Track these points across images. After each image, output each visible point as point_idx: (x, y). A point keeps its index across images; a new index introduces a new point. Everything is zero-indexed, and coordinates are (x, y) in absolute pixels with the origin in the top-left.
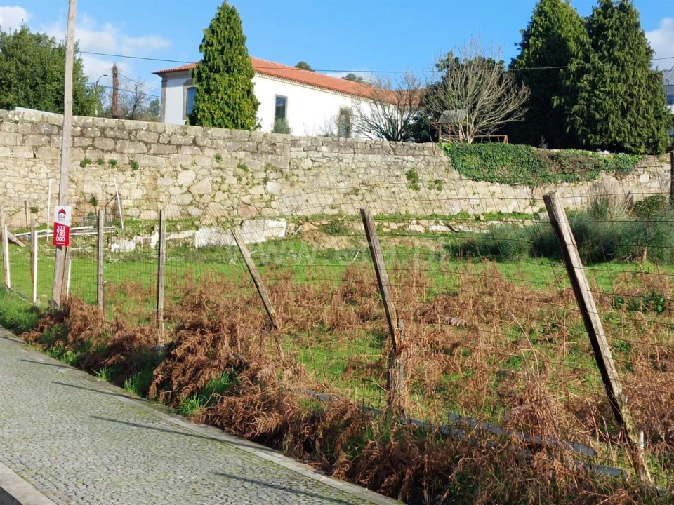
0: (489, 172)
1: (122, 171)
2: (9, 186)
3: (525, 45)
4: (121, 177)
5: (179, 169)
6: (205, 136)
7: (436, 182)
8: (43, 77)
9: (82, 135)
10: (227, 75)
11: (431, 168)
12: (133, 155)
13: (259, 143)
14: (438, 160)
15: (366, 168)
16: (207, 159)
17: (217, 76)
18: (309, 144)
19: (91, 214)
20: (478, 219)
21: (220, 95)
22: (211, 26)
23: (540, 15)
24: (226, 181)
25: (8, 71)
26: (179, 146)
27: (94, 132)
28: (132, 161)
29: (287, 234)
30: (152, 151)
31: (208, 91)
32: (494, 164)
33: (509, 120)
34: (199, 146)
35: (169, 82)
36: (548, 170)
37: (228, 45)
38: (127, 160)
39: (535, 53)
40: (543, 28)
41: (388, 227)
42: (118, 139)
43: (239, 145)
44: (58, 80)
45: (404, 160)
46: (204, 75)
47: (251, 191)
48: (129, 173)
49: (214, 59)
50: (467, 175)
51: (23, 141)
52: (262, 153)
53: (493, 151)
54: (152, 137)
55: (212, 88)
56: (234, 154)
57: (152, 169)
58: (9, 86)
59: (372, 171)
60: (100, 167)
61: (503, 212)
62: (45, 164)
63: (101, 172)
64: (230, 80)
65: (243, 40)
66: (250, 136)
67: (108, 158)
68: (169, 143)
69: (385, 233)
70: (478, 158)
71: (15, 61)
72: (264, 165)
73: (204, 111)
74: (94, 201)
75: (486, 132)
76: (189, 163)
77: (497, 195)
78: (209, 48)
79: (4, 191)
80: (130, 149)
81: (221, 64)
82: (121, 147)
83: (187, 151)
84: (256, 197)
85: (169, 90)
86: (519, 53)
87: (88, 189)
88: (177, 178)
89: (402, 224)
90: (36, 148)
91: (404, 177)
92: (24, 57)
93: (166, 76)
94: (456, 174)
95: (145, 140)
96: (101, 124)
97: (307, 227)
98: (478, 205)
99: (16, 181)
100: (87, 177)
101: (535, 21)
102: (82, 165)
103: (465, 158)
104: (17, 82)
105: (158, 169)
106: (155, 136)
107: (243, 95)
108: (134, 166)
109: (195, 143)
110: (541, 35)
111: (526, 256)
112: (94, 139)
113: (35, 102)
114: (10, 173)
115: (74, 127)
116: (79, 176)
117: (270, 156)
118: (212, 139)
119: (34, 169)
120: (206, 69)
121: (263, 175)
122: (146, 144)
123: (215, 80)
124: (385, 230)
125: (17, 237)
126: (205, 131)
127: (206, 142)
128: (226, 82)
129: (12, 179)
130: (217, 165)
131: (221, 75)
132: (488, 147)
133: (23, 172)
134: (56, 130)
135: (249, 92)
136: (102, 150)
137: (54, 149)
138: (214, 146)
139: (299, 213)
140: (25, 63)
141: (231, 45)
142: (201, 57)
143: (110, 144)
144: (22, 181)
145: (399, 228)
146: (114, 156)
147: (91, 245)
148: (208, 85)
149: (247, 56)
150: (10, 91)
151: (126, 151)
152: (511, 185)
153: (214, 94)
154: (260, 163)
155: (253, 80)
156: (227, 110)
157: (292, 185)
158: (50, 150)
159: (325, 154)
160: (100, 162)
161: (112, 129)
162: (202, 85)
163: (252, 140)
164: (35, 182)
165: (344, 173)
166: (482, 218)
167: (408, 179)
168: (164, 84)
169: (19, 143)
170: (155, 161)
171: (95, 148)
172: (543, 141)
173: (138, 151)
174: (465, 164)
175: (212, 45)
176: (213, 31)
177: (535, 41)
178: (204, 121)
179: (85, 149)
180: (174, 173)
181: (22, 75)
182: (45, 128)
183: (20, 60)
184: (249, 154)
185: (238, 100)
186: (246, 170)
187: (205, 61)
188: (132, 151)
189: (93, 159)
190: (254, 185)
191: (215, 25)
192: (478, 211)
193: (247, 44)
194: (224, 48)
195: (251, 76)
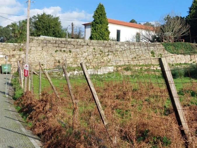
0: (177, 51)
1: (67, 53)
2: (35, 58)
3: (190, 12)
4: (67, 55)
5: (83, 52)
6: (90, 43)
7: (160, 54)
8: (49, 27)
9: (55, 43)
10: (100, 24)
11: (158, 50)
12: (70, 49)
13: (106, 44)
14: (161, 48)
15: (138, 51)
16: (91, 49)
17: (98, 25)
18: (121, 44)
19: (58, 65)
20: (173, 65)
21: (98, 30)
22: (96, 11)
23: (194, 3)
24: (97, 56)
25: (40, 25)
26: (83, 46)
27: (59, 42)
28: (70, 50)
29: (114, 71)
30: (75, 47)
31: (95, 29)
32: (178, 48)
33: (184, 35)
34: (89, 46)
35: (87, 27)
36: (195, 50)
37: (101, 16)
38: (68, 50)
39: (193, 14)
40: (195, 7)
41: (144, 68)
42: (66, 44)
43: (100, 45)
44: (54, 27)
45: (150, 48)
46: (94, 25)
47: (104, 58)
48: (69, 54)
49: (97, 20)
50: (170, 52)
51: (39, 45)
52: (107, 47)
53: (178, 45)
54: (75, 43)
55: (96, 28)
56: (99, 48)
57: (75, 52)
58: (40, 30)
59: (140, 52)
60: (61, 52)
61: (181, 63)
62: (45, 52)
63: (61, 54)
64: (101, 26)
65: (105, 14)
66: (103, 42)
67: (63, 49)
68: (80, 45)
69: (144, 70)
70: (173, 47)
71: (42, 22)
72: (108, 50)
73: (94, 35)
74: (59, 62)
75: (176, 39)
76: (86, 51)
77: (179, 58)
78: (95, 17)
79: (34, 59)
80: (69, 47)
81: (99, 21)
82: (67, 46)
83: (85, 47)
84: (105, 60)
85: (87, 29)
86: (188, 14)
87: (57, 58)
88: (82, 55)
89: (149, 67)
90: (43, 47)
91: (150, 53)
92: (44, 21)
93: (86, 25)
94: (166, 52)
95: (73, 44)
96: (61, 40)
97: (120, 68)
98: (174, 61)
99: (37, 57)
100: (57, 55)
101: (193, 5)
102: (56, 52)
103: (169, 47)
104: (42, 28)
105: (77, 52)
106: (76, 43)
107: (105, 30)
108: (70, 52)
109: (87, 45)
110: (195, 9)
111: (183, 77)
112: (59, 44)
113: (47, 34)
114: (35, 54)
115: (53, 41)
116: (55, 54)
117: (109, 48)
118: (92, 43)
119: (42, 53)
120: (95, 23)
121: (107, 53)
122: (74, 45)
123: (97, 26)
124: (143, 69)
125: (37, 73)
126: (90, 41)
127: (91, 44)
128: (100, 26)
129: (36, 56)
130: (94, 51)
131: (99, 25)
132: (176, 43)
133: (39, 54)
134: (48, 42)
135: (107, 29)
136: (61, 47)
137: (48, 47)
138: (93, 45)
139: (118, 64)
140: (44, 23)
141: (102, 16)
142: (93, 19)
143: (63, 46)
144: (39, 57)
145: (148, 68)
146: (65, 49)
147: (58, 75)
148: (95, 27)
149: (106, 19)
150: (40, 31)
151: (68, 47)
152: (184, 55)
153: (97, 30)
154: (106, 50)
155: (108, 26)
156: (100, 35)
157: (116, 56)
158: (46, 48)
159: (126, 47)
160: (61, 51)
161: (64, 41)
162: (94, 28)
163: (104, 43)
164: (42, 57)
165: (131, 52)
166: (174, 65)
167: (151, 54)
168: (85, 27)
169: (38, 46)
170: (76, 50)
171: (59, 47)
172: (194, 41)
173: (71, 47)
174: (169, 49)
175: (96, 16)
176: (96, 12)
177: (193, 11)
178: (94, 38)
179: (56, 47)
180: (82, 54)
181: (43, 26)
182: (45, 41)
183: (43, 22)
184: (103, 47)
185: (103, 32)
186: (102, 52)
187: (94, 21)
188: (70, 47)
189: (59, 50)
190: (105, 56)
191: (97, 10)
192: (174, 63)
193: (106, 15)
194: (99, 17)
195: (108, 25)
